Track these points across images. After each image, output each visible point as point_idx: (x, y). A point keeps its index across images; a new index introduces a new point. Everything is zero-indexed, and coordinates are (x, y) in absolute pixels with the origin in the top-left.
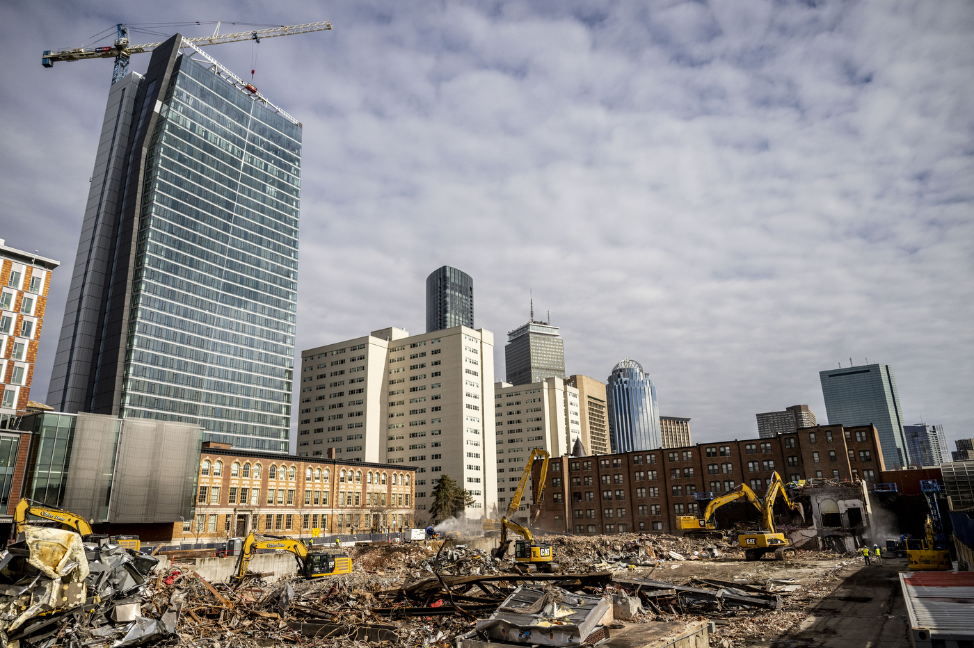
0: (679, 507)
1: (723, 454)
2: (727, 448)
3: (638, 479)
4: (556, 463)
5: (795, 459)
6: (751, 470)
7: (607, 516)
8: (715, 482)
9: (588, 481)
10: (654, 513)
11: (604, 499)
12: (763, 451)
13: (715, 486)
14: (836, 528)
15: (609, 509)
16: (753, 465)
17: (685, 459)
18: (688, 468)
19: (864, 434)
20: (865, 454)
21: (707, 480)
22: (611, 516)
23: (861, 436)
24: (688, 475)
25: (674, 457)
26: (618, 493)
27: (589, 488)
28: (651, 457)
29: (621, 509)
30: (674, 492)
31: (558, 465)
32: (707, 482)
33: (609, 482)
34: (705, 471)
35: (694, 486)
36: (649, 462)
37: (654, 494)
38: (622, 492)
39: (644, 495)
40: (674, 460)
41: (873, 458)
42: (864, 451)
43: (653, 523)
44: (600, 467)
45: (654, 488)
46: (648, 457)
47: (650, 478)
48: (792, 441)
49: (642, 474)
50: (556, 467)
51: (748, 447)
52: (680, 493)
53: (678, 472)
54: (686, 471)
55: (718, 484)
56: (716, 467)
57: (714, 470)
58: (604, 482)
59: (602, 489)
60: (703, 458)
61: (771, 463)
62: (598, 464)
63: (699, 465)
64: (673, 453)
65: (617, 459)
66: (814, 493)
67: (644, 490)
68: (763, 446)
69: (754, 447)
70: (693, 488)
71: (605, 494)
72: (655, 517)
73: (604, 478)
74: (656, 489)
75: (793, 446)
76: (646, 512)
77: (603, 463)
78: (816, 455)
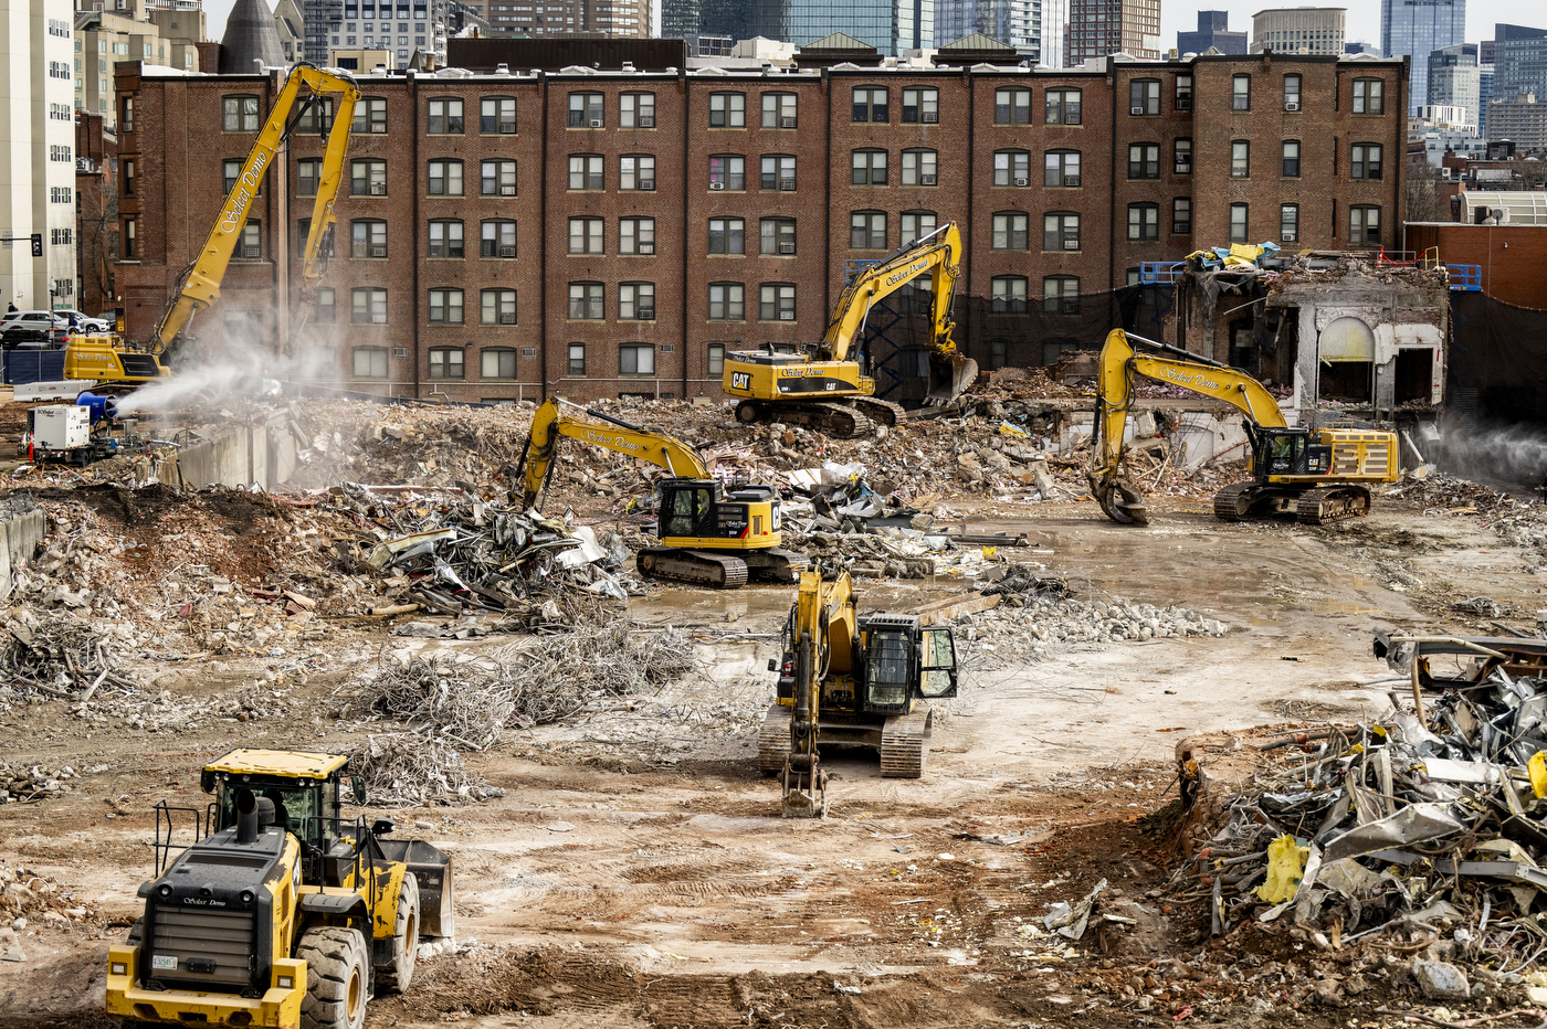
0: (726, 296)
1: (912, 114)
2: (930, 96)
3: (576, 182)
4: (242, 98)
5: (1153, 154)
6: (1002, 179)
7: (437, 315)
8: (869, 214)
9: (367, 179)
10: (627, 311)
11: (431, 250)
12: (1052, 117)
13: (867, 229)
14: (1355, 406)
15: (446, 291)
16: (1012, 163)
17: (769, 121)
18: (778, 157)
19: (1376, 89)
20: (1366, 155)
21: (840, 204)
22: (455, 316)
23: (1366, 97)
24: (774, 183)
25: (726, 112)
26: (489, 232)
27: (368, 205)
28: (637, 106)
29: (498, 291)
30: (713, 242)
31: (251, 105)
32: (839, 214)
33: (455, 187)
34: (839, 173)
35: (792, 221)
36: (627, 121)
37: (638, 244)
38: (507, 228)
39: (596, 246)
40: (725, 123)
41: (1388, 171)
42: (1366, 146)
43: (622, 347)
44: (422, 124)
45: (637, 220)
46: (627, 103)
47: (628, 182)
48: (1154, 90)
49: (596, 166)
50: (241, 113)
51: (1003, 99)
52: (735, 244)
53: (736, 166)
54: (768, 166)
55: (878, 223)
56: (879, 161)
57: (869, 169)
58: (436, 186)
59: (426, 212)
60: (836, 124)
61: (1072, 159)
62: (416, 116)
63: (819, 148)
64: (727, 95)
65: (498, 100)
66: (1313, 298)
67: (596, 228)
68: (1053, 98)
69: (1022, 99)
70: (787, 230)
71: (436, 232)
72: (631, 328)
73: (436, 170)
74: (646, 226)
75: (1153, 108)
76: (596, 308)
77: (436, 109)
78: (1239, 151)
